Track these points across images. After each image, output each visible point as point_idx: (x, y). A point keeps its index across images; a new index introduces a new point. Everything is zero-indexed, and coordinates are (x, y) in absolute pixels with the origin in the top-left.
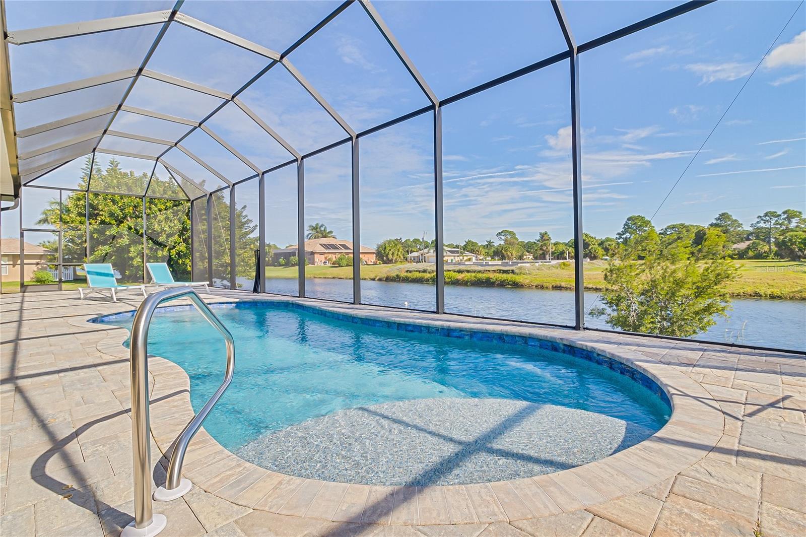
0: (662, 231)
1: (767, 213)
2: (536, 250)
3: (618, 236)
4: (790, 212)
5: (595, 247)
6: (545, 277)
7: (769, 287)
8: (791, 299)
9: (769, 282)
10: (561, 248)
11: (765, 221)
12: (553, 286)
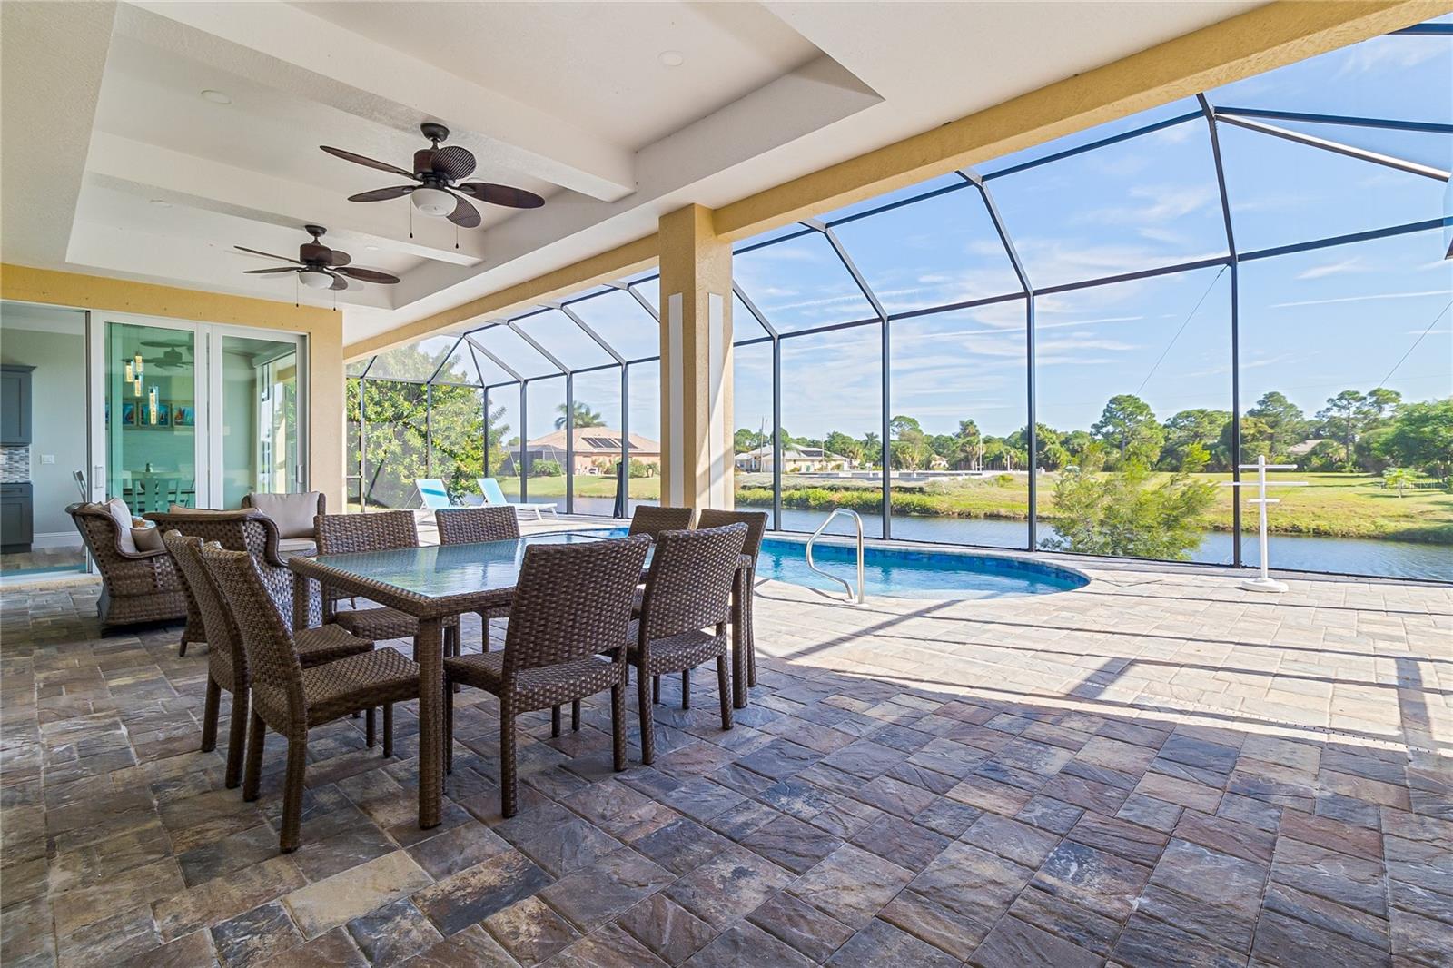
0: (1169, 422)
1: (1342, 394)
2: (954, 451)
3: (1093, 430)
4: (1380, 393)
5: (1054, 447)
6: (973, 500)
7: (1313, 518)
8: (1343, 536)
9: (1316, 510)
10: (996, 449)
11: (1340, 408)
12: (985, 514)
